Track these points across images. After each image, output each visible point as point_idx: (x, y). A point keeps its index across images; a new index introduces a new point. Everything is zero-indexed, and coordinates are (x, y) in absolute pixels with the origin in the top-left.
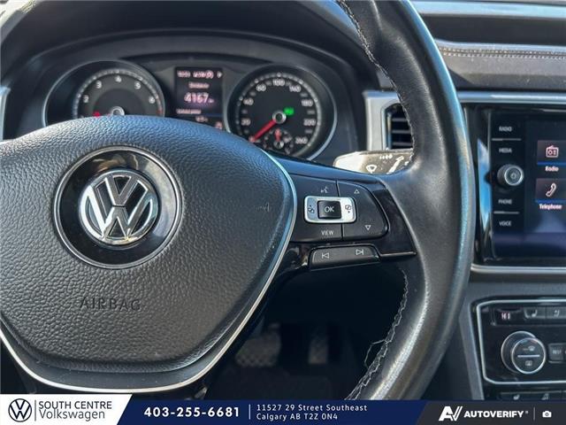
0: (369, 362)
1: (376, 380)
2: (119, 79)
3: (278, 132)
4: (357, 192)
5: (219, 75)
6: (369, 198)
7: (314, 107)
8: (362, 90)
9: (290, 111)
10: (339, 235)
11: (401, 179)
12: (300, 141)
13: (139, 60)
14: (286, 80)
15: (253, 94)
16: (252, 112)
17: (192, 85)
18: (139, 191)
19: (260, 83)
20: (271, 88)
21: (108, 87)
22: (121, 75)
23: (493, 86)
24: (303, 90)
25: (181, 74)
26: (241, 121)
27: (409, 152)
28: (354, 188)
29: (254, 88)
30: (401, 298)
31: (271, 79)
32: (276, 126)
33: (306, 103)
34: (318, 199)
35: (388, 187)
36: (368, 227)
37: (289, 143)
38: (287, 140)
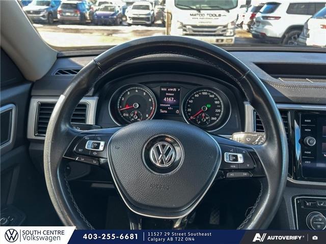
0: (247, 215)
1: (250, 221)
2: (137, 91)
3: (203, 115)
4: (244, 152)
5: (179, 90)
6: (248, 154)
7: (220, 104)
8: (244, 101)
9: (209, 106)
10: (237, 168)
11: (260, 148)
12: (213, 119)
13: (145, 84)
14: (208, 92)
15: (193, 98)
16: (192, 106)
17: (167, 94)
18: (170, 149)
19: (196, 94)
20: (201, 96)
21: (132, 94)
22: (138, 89)
23: (303, 102)
24: (215, 97)
25: (162, 89)
26: (187, 110)
27: (264, 134)
28: (243, 151)
29: (194, 96)
30: (260, 192)
31: (201, 92)
32: (203, 112)
33: (216, 102)
34: (230, 153)
35: (256, 151)
36: (248, 165)
37: (208, 119)
38: (207, 118)
